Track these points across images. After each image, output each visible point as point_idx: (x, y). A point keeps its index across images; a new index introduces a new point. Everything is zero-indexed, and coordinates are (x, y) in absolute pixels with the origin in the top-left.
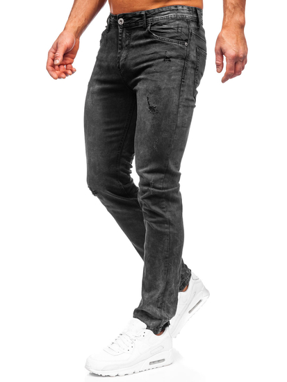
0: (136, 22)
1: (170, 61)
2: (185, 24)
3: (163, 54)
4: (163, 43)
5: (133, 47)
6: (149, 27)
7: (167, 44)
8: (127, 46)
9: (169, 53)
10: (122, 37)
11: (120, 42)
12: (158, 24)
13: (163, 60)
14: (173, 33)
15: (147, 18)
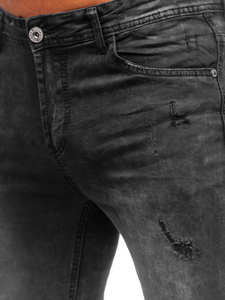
0: (77, 34)
1: (187, 122)
2: (202, 27)
3: (166, 109)
4: (159, 82)
5: (78, 94)
6: (113, 46)
7: (169, 83)
8: (59, 92)
9: (180, 105)
10: (44, 72)
11: (40, 86)
12: (134, 36)
13: (168, 123)
14: (177, 52)
15: (104, 22)
